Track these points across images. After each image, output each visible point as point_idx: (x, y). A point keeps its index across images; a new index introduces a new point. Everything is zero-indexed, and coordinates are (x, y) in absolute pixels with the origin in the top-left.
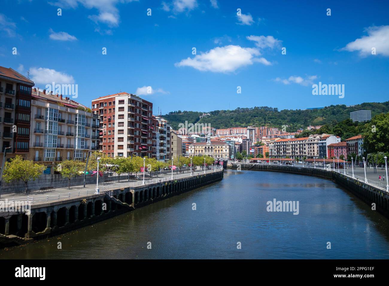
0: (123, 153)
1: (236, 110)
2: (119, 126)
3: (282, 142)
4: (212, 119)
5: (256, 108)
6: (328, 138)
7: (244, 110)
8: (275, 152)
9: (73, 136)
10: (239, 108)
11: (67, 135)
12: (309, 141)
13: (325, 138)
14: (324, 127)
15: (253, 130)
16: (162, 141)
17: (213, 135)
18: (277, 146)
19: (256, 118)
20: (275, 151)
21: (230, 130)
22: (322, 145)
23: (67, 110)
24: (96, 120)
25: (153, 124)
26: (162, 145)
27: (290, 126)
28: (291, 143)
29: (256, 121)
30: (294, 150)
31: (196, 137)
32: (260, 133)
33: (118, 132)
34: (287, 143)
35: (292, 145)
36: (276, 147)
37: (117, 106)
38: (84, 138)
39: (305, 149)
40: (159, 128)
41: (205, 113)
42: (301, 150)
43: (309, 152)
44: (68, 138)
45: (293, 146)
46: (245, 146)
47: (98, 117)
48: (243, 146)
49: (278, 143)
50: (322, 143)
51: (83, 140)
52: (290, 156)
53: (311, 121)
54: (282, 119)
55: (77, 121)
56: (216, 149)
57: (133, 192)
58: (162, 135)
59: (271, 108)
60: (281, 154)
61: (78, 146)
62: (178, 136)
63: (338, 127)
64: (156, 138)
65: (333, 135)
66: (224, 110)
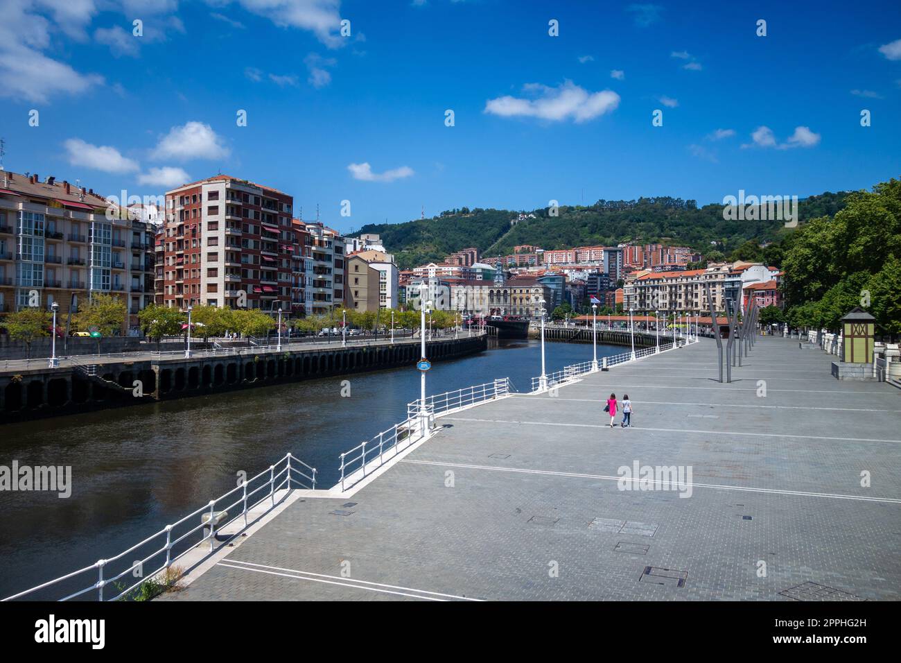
0: (216, 300)
1: (595, 205)
2: (209, 245)
3: (652, 280)
4: (539, 226)
5: (643, 202)
6: (747, 270)
7: (615, 206)
8: (635, 302)
9: (82, 264)
10: (602, 201)
11: (70, 263)
12: (706, 277)
13: (738, 272)
14: (749, 246)
15: (618, 254)
16: (320, 277)
17: (536, 264)
18: (641, 290)
19: (642, 224)
20: (636, 299)
21: (576, 253)
22: (731, 286)
23: (67, 214)
24: (143, 234)
25: (296, 241)
26: (321, 284)
27: (720, 243)
28: (669, 281)
29: (641, 230)
30: (674, 297)
31: (483, 269)
32: (645, 259)
33: (208, 258)
34: (661, 283)
35: (671, 287)
36: (638, 291)
37: (206, 203)
38: (110, 268)
39: (696, 295)
40: (314, 248)
41: (524, 213)
42: (689, 297)
43: (704, 302)
44: (72, 270)
45: (674, 289)
46: (593, 290)
47: (146, 228)
48: (590, 290)
49: (643, 283)
50: (733, 283)
51: (106, 272)
52: (667, 311)
53: (773, 232)
54: (703, 227)
55: (92, 236)
56: (515, 295)
57: (156, 369)
58: (321, 263)
59: (679, 200)
60: (648, 307)
61: (95, 285)
62: (371, 265)
63: (776, 247)
64: (304, 270)
65: (761, 264)
66: (568, 206)
